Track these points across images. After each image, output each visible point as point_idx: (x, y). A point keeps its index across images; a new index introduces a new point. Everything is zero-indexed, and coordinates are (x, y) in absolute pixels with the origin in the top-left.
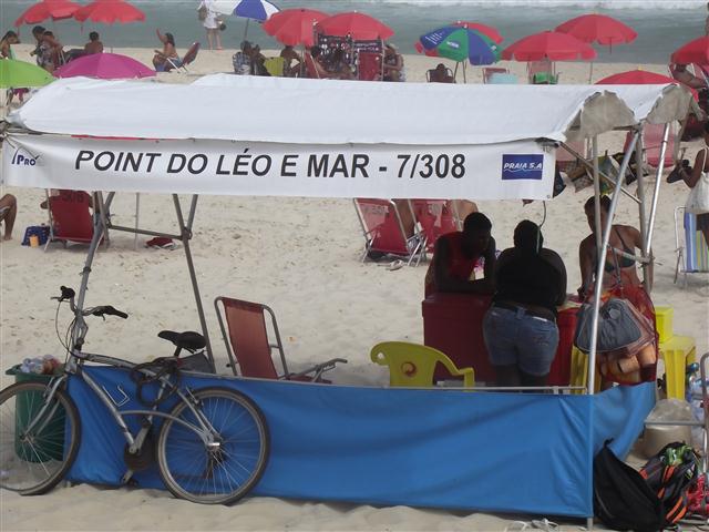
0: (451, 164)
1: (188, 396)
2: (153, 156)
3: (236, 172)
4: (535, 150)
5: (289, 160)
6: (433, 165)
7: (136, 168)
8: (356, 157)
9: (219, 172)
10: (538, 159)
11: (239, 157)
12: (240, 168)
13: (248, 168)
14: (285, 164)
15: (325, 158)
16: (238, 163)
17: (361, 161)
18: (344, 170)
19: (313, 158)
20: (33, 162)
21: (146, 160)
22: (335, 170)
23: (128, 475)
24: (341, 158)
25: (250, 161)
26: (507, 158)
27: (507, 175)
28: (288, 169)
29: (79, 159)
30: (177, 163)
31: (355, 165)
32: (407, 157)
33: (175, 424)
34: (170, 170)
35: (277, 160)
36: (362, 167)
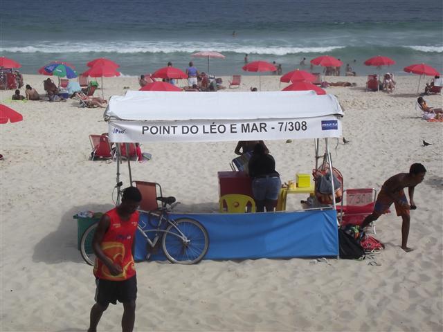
0: (301, 125)
1: (173, 222)
2: (174, 127)
3: (211, 132)
4: (334, 118)
5: (233, 126)
6: (294, 126)
7: (168, 132)
8: (261, 124)
9: (204, 132)
10: (336, 122)
11: (211, 126)
12: (213, 131)
13: (217, 130)
14: (232, 128)
15: (248, 125)
16: (211, 129)
17: (263, 126)
18: (257, 129)
19: (243, 125)
20: (123, 132)
21: (171, 129)
22: (253, 129)
23: (148, 256)
24: (254, 124)
25: (217, 127)
26: (323, 122)
27: (324, 128)
28: (233, 130)
29: (143, 130)
30: (185, 130)
31: (261, 127)
32: (282, 123)
33: (168, 234)
34: (183, 133)
35: (228, 126)
36: (264, 128)
